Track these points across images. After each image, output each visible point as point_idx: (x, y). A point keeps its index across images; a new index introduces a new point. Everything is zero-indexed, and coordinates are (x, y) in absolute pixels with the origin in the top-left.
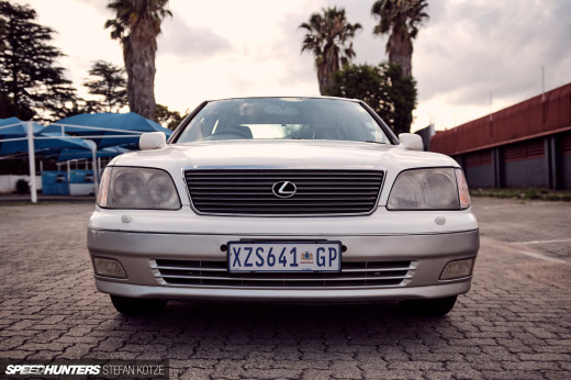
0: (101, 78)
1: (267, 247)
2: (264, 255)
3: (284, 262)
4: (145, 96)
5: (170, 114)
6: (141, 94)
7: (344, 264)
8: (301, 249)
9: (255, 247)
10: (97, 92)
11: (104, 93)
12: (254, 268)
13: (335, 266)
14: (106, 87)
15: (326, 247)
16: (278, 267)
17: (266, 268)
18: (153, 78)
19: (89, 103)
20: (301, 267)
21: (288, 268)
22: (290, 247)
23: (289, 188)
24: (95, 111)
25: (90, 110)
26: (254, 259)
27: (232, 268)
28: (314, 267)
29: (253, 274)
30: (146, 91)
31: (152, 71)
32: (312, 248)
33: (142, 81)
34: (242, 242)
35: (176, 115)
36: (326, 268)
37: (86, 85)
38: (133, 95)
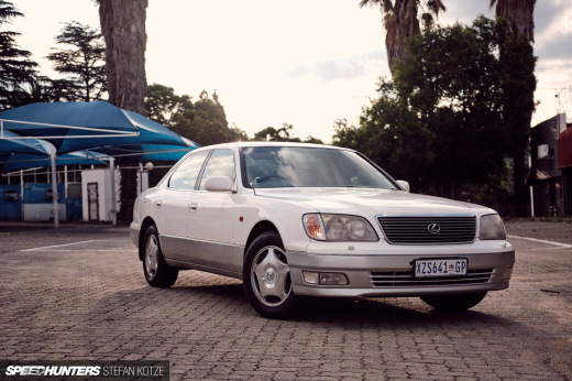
0: (74, 48)
1: (432, 262)
2: (432, 267)
3: (441, 270)
4: (132, 76)
5: (175, 100)
6: (125, 72)
7: (468, 271)
8: (449, 262)
9: (427, 262)
10: (69, 69)
11: (78, 69)
12: (427, 274)
13: (464, 272)
14: (81, 60)
15: (460, 261)
16: (438, 274)
17: (432, 274)
18: (144, 49)
19: (56, 83)
20: (449, 273)
21: (443, 274)
22: (444, 261)
23: (437, 227)
24: (65, 96)
25: (59, 95)
26: (427, 269)
27: (417, 275)
28: (455, 273)
29: (426, 278)
30: (132, 70)
31: (141, 40)
32: (454, 262)
33: (127, 53)
34: (421, 259)
35: (184, 100)
36: (460, 273)
37: (52, 57)
38: (115, 75)
